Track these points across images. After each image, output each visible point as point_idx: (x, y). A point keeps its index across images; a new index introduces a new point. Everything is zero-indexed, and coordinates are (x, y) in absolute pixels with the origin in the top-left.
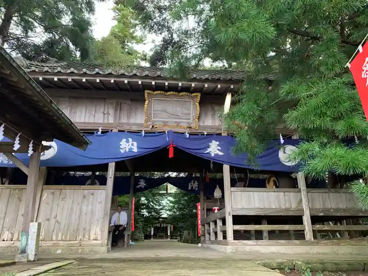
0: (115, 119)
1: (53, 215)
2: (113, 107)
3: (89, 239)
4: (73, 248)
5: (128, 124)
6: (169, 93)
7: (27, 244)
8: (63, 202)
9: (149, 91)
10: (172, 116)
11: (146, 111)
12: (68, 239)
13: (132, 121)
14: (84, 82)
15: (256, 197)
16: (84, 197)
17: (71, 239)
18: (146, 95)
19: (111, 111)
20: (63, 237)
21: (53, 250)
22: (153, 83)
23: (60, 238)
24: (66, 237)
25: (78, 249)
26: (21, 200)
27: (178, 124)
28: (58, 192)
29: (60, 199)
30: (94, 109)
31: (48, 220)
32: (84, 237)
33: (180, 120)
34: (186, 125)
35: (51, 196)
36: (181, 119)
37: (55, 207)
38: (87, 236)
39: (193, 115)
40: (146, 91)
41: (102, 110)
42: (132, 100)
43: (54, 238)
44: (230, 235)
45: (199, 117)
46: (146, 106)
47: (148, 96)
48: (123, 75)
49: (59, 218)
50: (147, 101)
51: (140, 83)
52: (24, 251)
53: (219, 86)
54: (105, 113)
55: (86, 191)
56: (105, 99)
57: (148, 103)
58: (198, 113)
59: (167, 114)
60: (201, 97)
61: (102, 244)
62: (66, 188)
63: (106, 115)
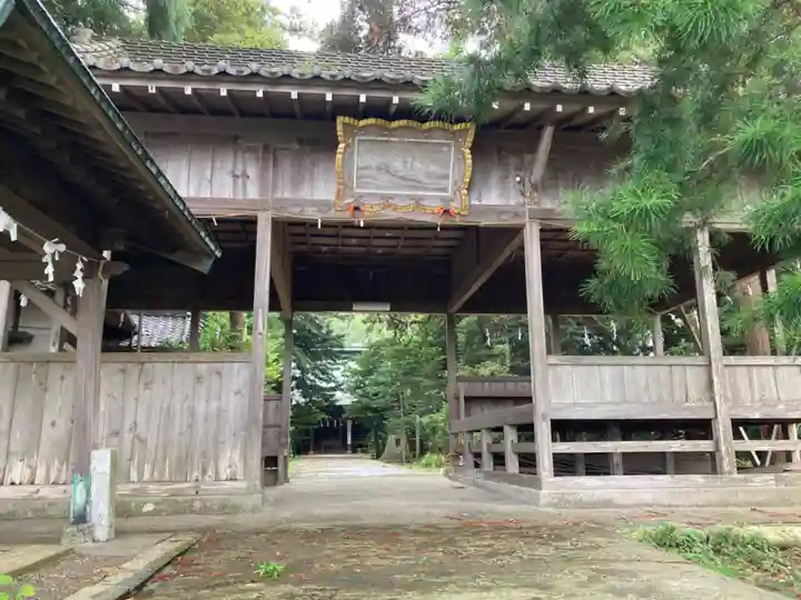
0: (263, 189)
1: (128, 422)
2: (257, 159)
3: (217, 479)
4: (179, 499)
5: (297, 203)
6: (395, 124)
7: (87, 502)
8: (148, 391)
9: (347, 119)
10: (403, 183)
11: (340, 170)
12: (167, 477)
13: (305, 193)
14: (189, 95)
15: (607, 379)
16: (199, 379)
17: (173, 479)
18: (339, 128)
19: (252, 171)
20: (156, 474)
21: (133, 504)
22: (363, 98)
23: (146, 476)
24: (162, 473)
25: (192, 501)
26: (46, 390)
27: (418, 201)
28: (134, 370)
29: (142, 386)
30: (209, 164)
31: (117, 433)
32: (204, 472)
33: (420, 193)
34: (437, 205)
35: (119, 378)
36: (426, 189)
37: (131, 404)
38: (210, 472)
39: (457, 178)
40: (340, 120)
41: (229, 166)
42: (301, 142)
43: (134, 476)
44: (545, 464)
45: (470, 183)
46: (339, 157)
47: (344, 131)
48: (287, 79)
49: (141, 430)
50: (341, 146)
51: (329, 97)
52: (81, 518)
53: (527, 107)
54: (238, 173)
55: (203, 368)
56: (236, 138)
57: (345, 149)
58: (468, 174)
59: (391, 177)
60: (476, 134)
61: (248, 488)
62: (154, 359)
63: (240, 181)
